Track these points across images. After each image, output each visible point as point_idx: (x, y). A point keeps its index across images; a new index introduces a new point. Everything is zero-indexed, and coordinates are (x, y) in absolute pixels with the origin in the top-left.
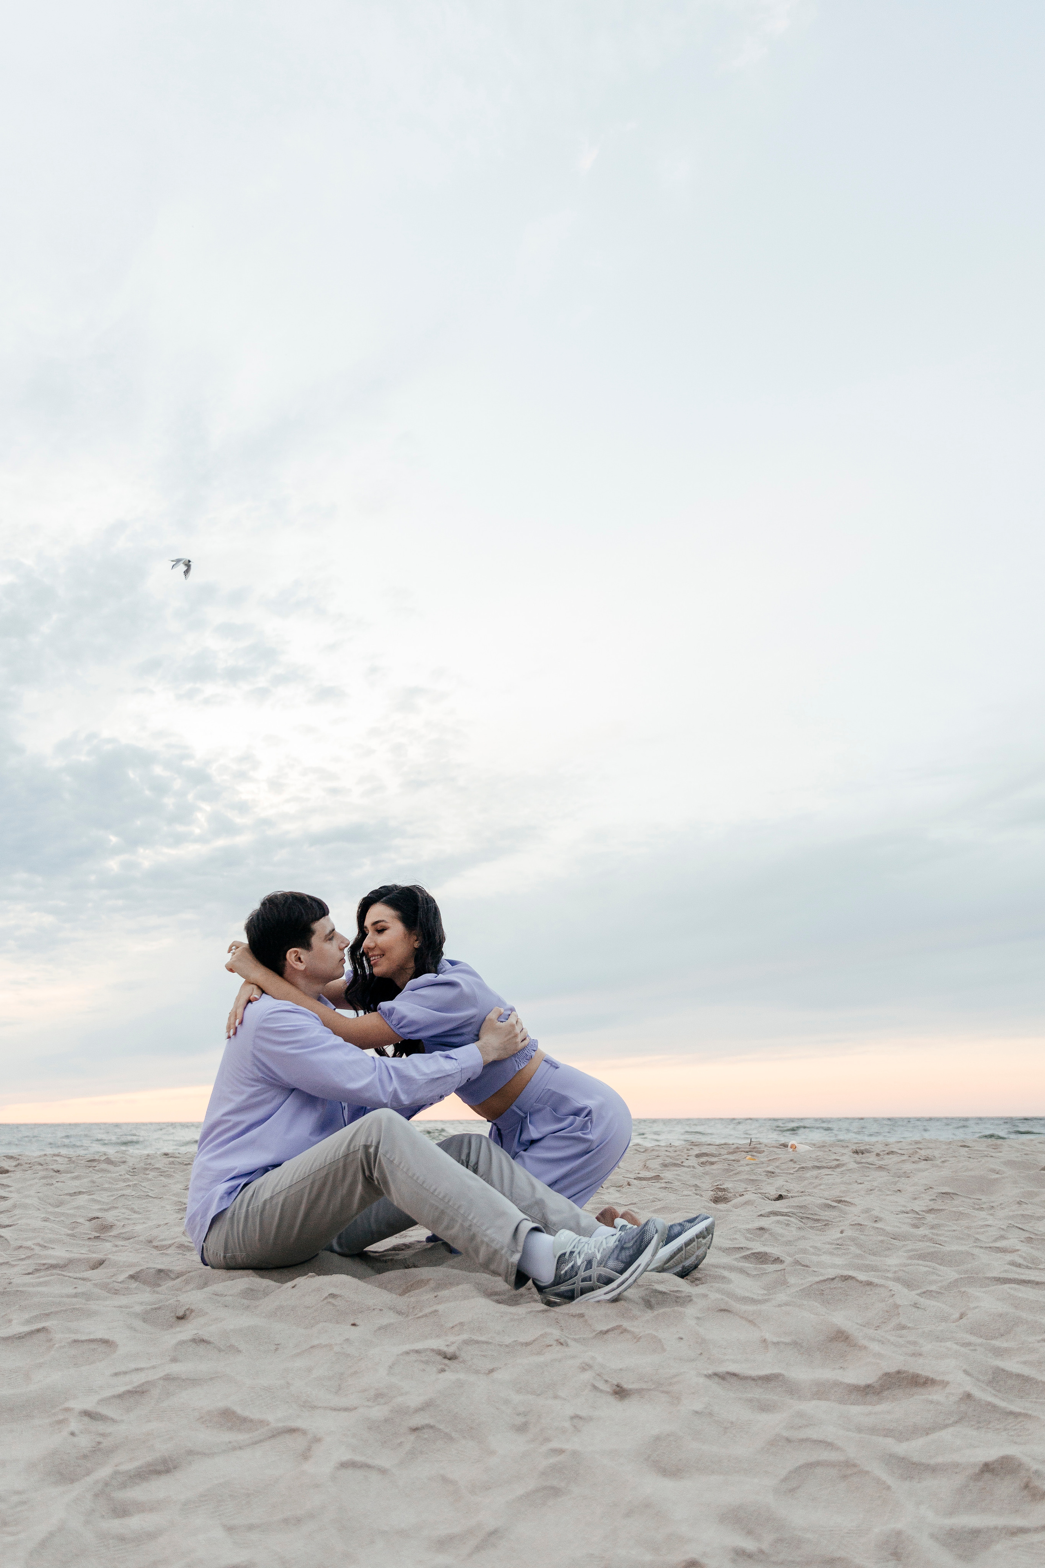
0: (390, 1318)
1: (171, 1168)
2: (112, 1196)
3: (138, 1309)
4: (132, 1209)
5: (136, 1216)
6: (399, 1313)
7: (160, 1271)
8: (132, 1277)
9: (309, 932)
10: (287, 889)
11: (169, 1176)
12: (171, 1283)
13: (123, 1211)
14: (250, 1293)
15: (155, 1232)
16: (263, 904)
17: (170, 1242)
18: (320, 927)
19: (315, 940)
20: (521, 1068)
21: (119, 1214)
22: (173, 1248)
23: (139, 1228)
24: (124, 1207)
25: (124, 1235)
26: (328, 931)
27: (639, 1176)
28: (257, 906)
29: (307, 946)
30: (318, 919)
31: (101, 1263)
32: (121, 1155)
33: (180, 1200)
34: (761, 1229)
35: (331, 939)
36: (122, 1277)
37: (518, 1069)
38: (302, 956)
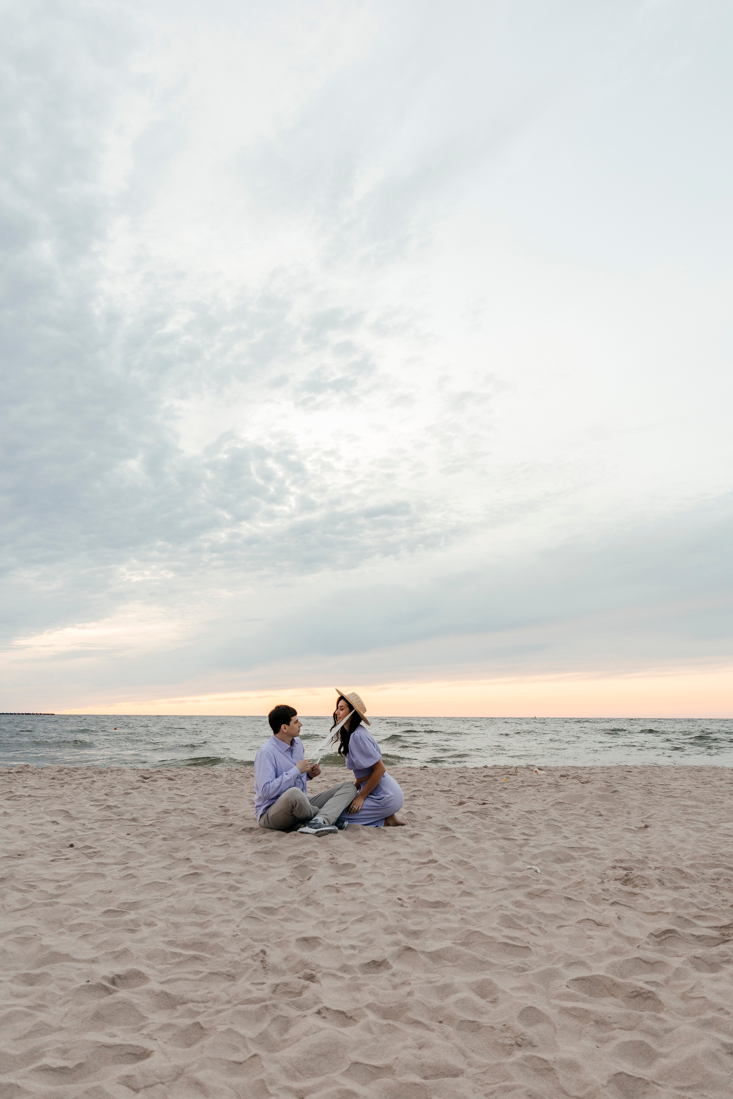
0: (316, 844)
1: (242, 780)
2: (224, 796)
3: (248, 839)
5: (235, 806)
6: (319, 843)
7: (251, 828)
8: (243, 830)
9: (290, 720)
10: (283, 704)
11: (243, 785)
12: (254, 832)
13: (231, 803)
14: (279, 836)
15: (245, 814)
16: (276, 708)
17: (250, 817)
18: (294, 719)
19: (291, 723)
22: (252, 819)
23: (239, 811)
26: (296, 720)
27: (442, 789)
28: (274, 708)
29: (288, 724)
30: (293, 716)
31: (232, 825)
32: (219, 772)
33: (250, 798)
34: (456, 818)
35: (296, 723)
36: (240, 830)
38: (286, 728)
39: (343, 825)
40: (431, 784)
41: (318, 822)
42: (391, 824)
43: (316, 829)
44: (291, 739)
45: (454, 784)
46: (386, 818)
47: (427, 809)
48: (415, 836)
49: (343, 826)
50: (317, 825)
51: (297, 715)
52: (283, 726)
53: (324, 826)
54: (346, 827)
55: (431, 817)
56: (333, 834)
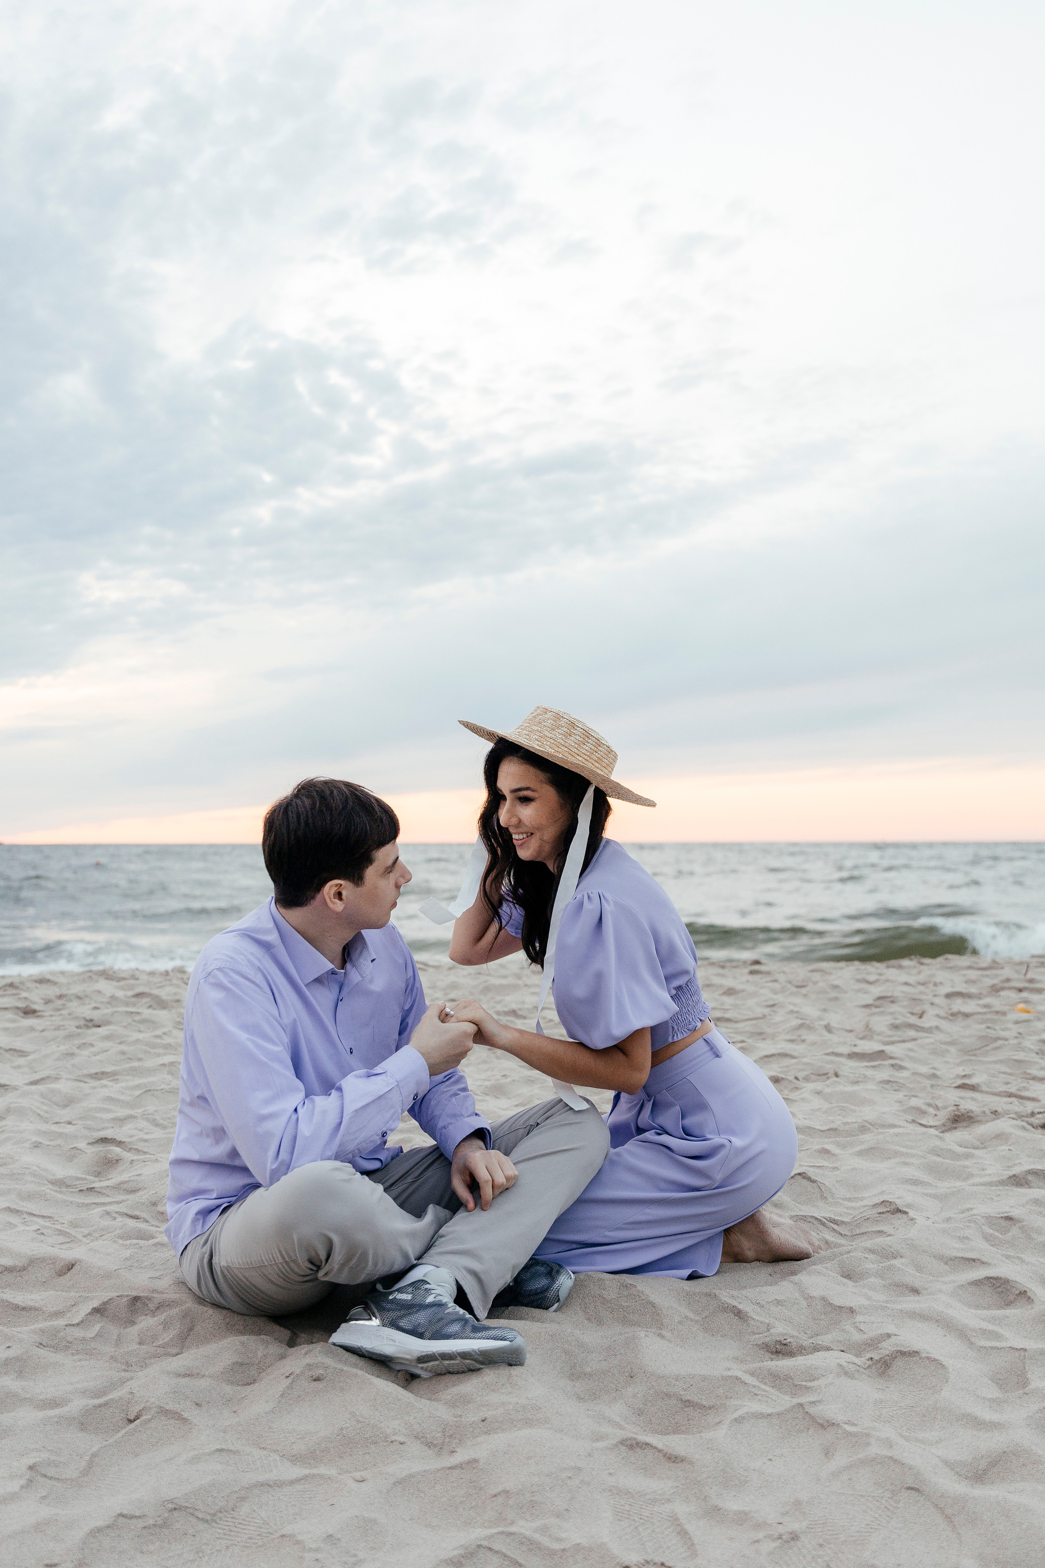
4: (154, 1120)
18: (383, 856)
19: (370, 873)
20: (676, 1039)
21: (135, 1132)
24: (144, 1117)
25: (125, 1186)
26: (391, 860)
29: (357, 878)
30: (383, 845)
35: (390, 871)
37: (670, 1040)
38: (344, 893)
39: (547, 1289)
40: (810, 1028)
41: (430, 1299)
42: (750, 1254)
43: (421, 1336)
44: (348, 936)
45: (884, 1029)
46: (727, 1232)
47: (860, 1153)
48: (899, 1363)
49: (551, 1294)
50: (421, 1318)
51: (399, 840)
52: (330, 888)
53: (455, 1328)
54: (563, 1294)
55: (898, 1211)
56: (504, 1372)
